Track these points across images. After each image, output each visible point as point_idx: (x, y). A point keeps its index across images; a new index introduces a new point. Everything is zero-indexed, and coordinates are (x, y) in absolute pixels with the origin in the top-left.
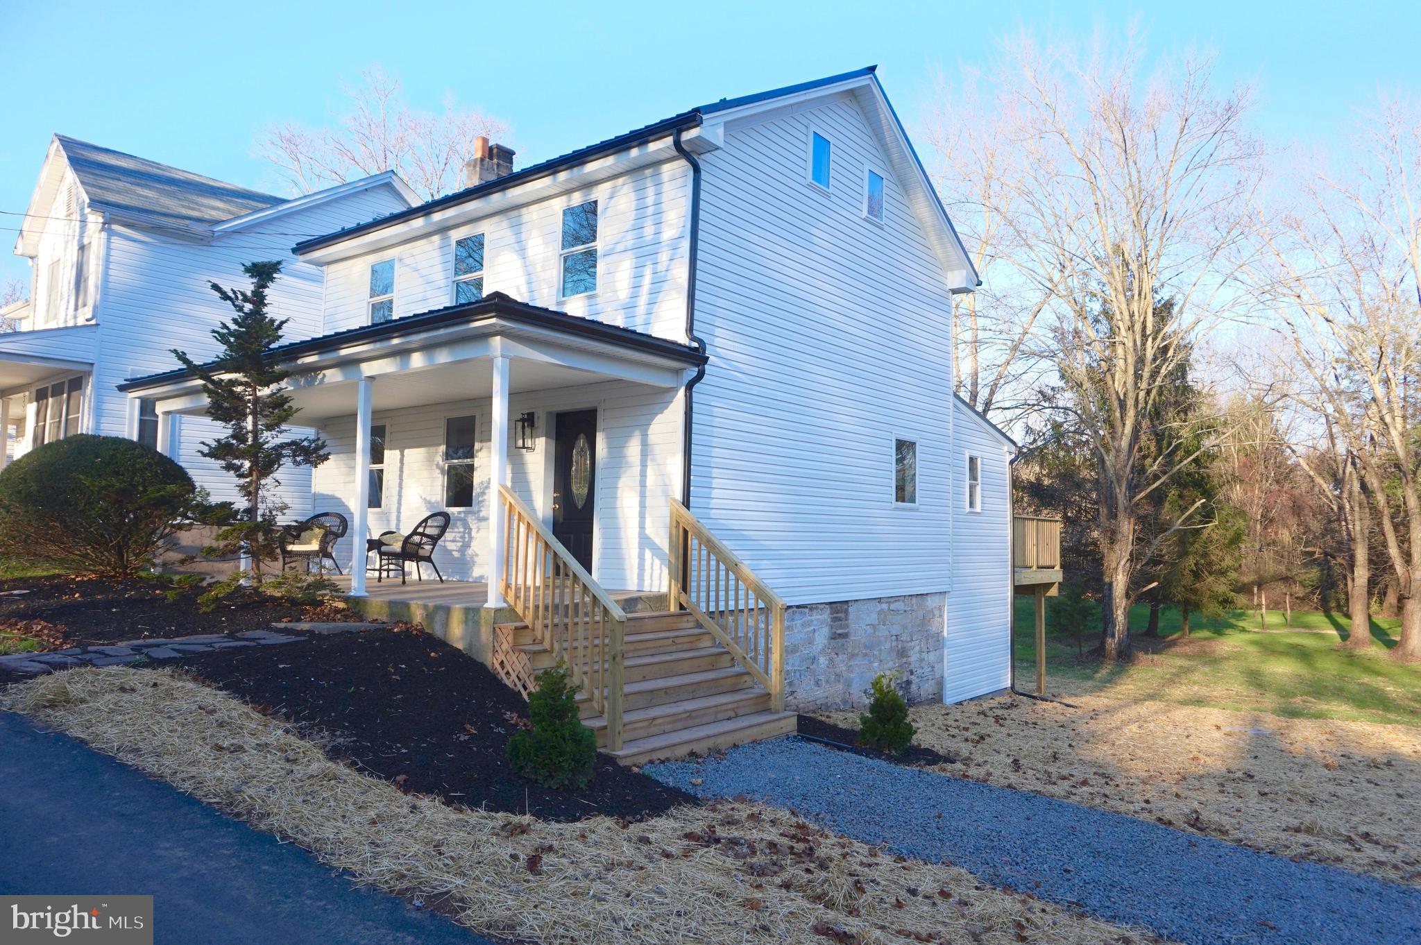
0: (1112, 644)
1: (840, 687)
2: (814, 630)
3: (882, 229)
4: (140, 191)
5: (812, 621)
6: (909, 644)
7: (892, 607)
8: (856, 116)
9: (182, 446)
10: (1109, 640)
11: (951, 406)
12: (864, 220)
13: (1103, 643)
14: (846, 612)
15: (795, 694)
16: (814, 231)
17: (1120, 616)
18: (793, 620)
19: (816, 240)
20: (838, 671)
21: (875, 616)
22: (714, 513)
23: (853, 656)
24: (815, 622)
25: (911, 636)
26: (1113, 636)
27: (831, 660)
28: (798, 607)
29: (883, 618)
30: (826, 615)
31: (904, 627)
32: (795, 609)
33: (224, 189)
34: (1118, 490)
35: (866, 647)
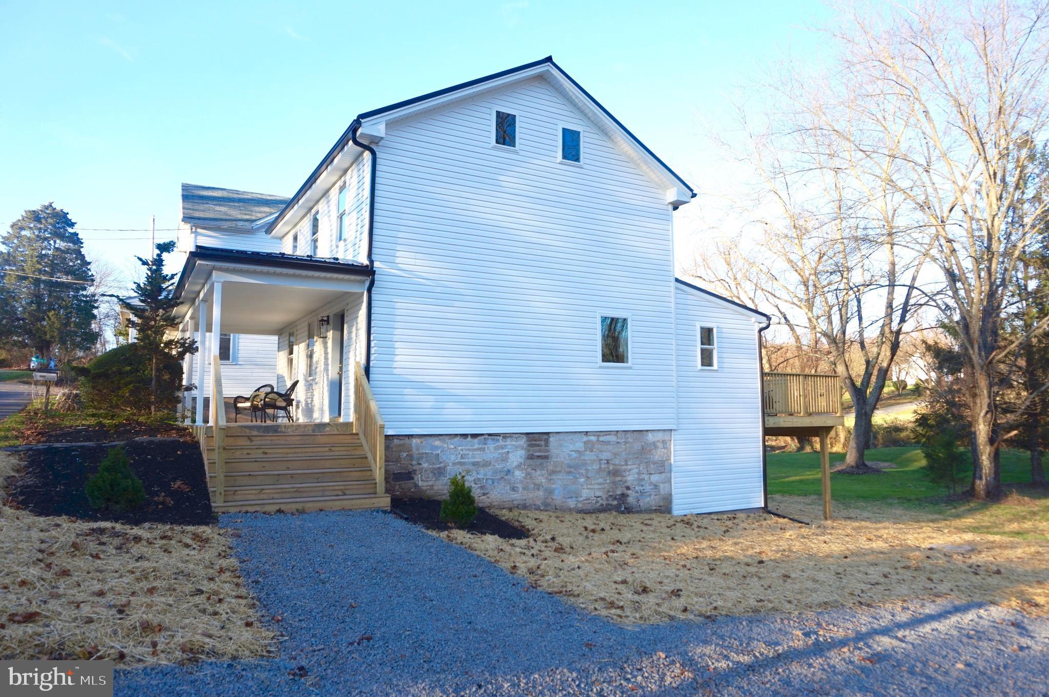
0: (980, 485)
1: (541, 493)
2: (508, 452)
3: (582, 168)
4: (218, 208)
5: (506, 446)
6: (624, 467)
7: (601, 439)
8: (549, 93)
9: (240, 352)
10: (978, 482)
11: (672, 289)
12: (559, 163)
13: (973, 484)
14: (547, 441)
15: (488, 495)
16: (501, 178)
17: (985, 460)
18: (485, 444)
19: (504, 184)
20: (537, 482)
21: (582, 445)
22: (396, 371)
23: (554, 472)
24: (510, 447)
25: (626, 461)
26: (981, 478)
27: (528, 474)
28: (490, 435)
29: (589, 446)
30: (523, 442)
31: (616, 455)
32: (487, 436)
33: (276, 200)
34: (971, 352)
35: (569, 466)
